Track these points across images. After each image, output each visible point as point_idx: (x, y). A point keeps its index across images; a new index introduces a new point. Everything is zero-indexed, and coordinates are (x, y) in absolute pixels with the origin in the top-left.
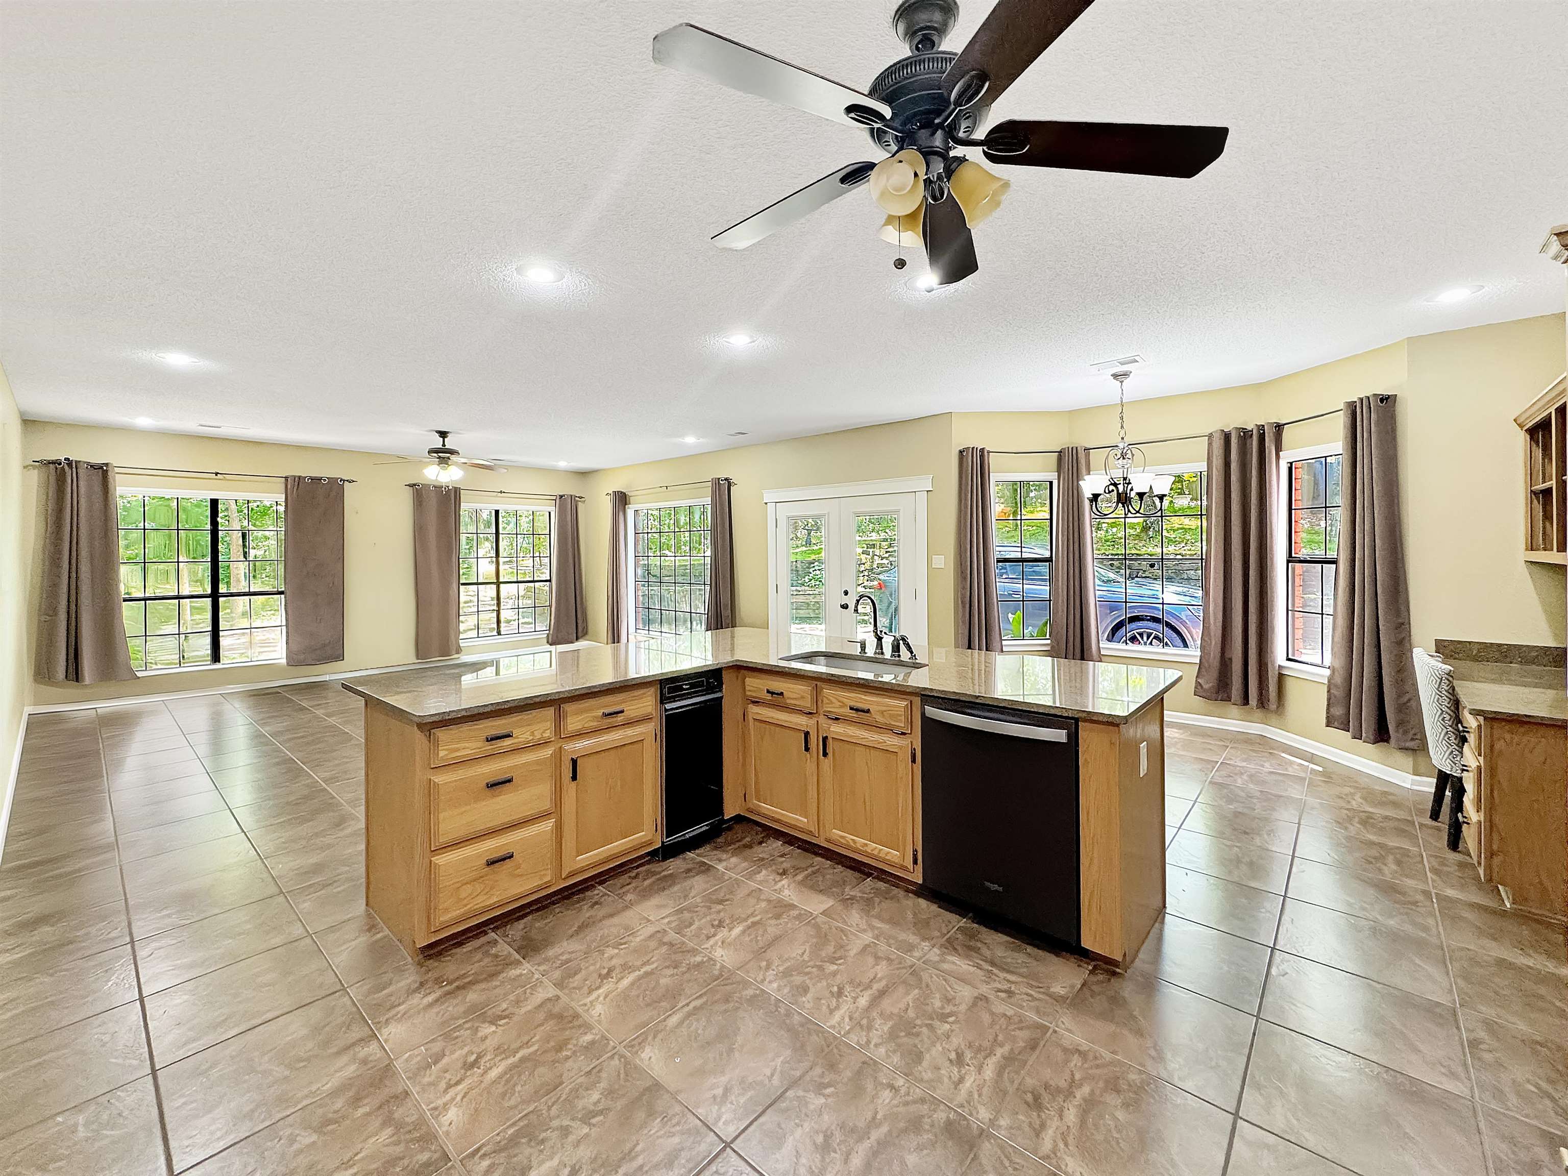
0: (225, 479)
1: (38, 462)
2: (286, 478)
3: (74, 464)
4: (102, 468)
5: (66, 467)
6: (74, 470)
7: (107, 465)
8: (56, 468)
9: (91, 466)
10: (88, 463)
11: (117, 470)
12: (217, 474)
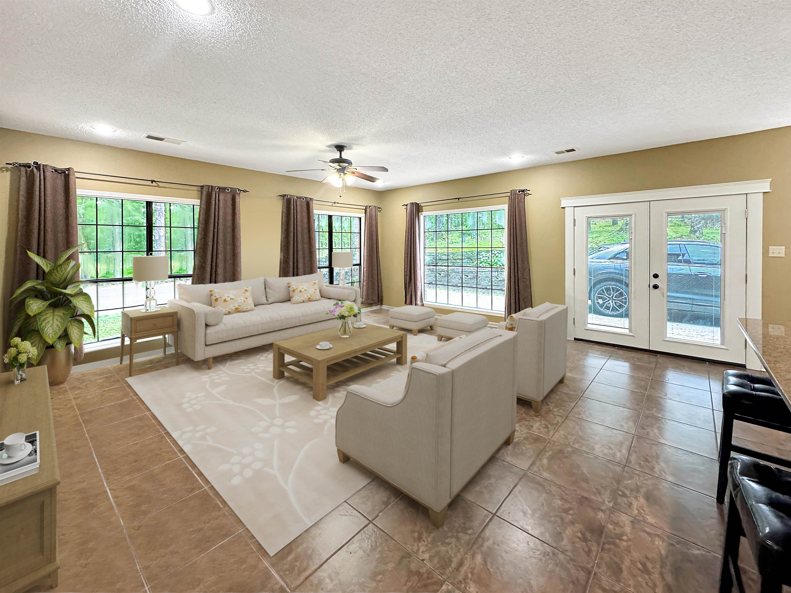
0: (158, 186)
1: (11, 164)
2: (202, 187)
3: (42, 167)
4: (64, 172)
5: (35, 170)
6: (42, 172)
7: (69, 169)
8: (26, 170)
9: (55, 170)
10: (53, 168)
11: (77, 175)
12: (152, 181)
